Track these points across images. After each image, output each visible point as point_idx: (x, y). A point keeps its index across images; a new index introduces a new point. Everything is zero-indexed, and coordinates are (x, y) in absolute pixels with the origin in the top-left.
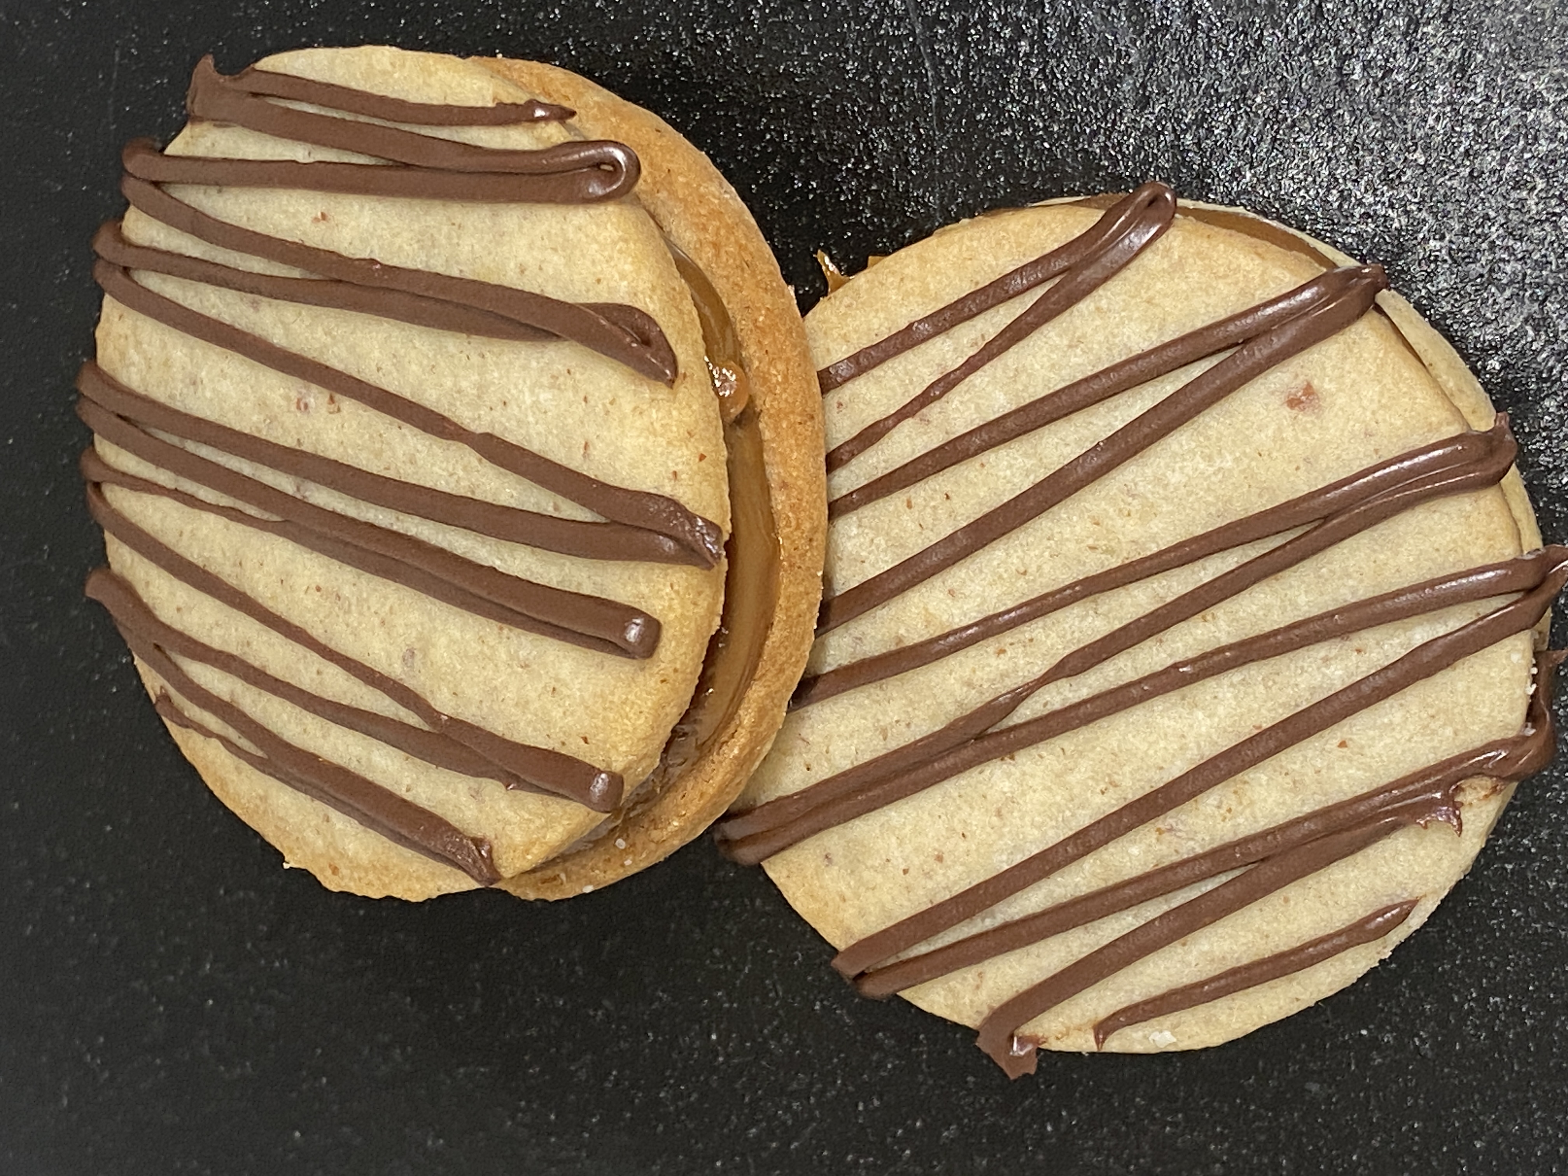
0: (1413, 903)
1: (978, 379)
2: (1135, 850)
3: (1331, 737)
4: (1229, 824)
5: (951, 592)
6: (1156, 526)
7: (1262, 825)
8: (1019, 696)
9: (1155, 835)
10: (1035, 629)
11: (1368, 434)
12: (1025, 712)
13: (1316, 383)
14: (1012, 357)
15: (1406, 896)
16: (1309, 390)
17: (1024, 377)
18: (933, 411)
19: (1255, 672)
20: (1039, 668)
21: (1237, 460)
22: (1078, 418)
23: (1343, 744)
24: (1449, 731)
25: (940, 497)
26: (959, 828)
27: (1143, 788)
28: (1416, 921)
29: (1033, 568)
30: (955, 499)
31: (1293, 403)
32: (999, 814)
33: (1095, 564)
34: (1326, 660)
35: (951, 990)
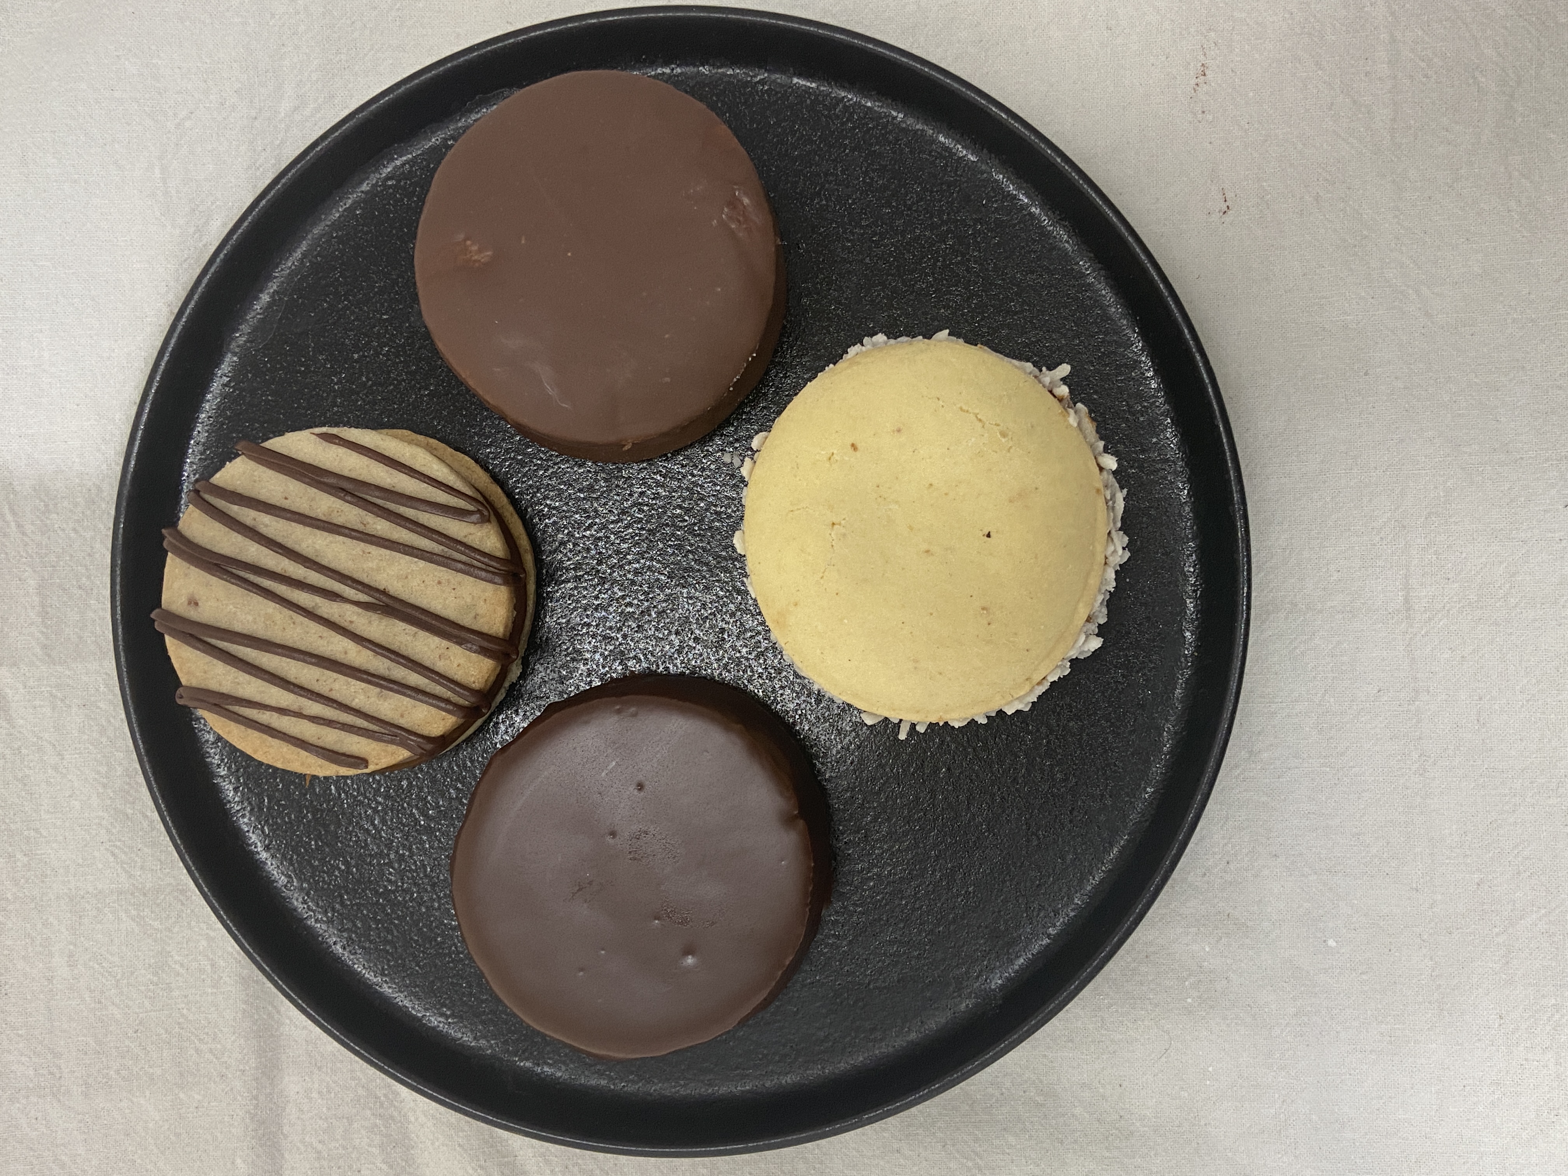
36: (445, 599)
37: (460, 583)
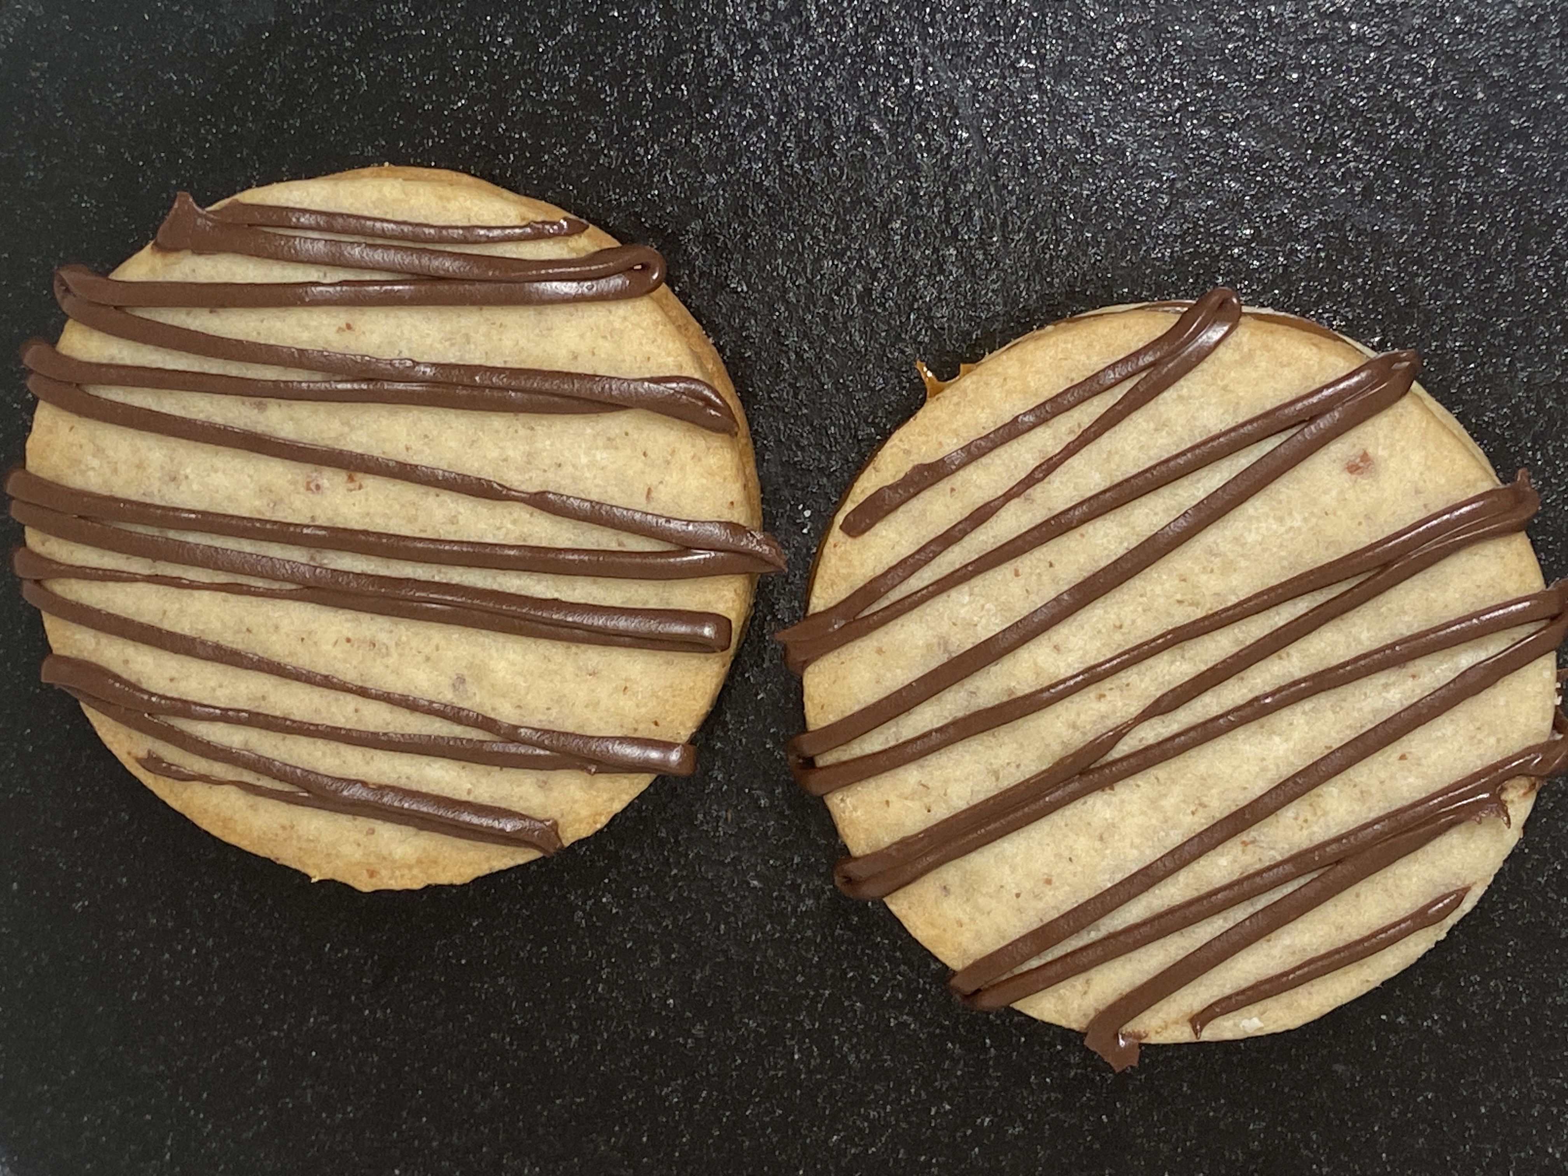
0: (1466, 890)
1: (1076, 462)
2: (1223, 861)
3: (1392, 752)
4: (1305, 832)
5: (1057, 648)
6: (1235, 580)
7: (1334, 832)
8: (1119, 734)
9: (1240, 848)
10: (1131, 676)
11: (1417, 492)
12: (1123, 748)
13: (1370, 451)
14: (1106, 441)
15: (1460, 884)
16: (1365, 457)
17: (1117, 458)
18: (1037, 492)
19: (1324, 701)
20: (1135, 709)
21: (1305, 520)
22: (1165, 491)
23: (1403, 757)
24: (1492, 740)
25: (1043, 566)
26: (1066, 854)
27: (1229, 807)
28: (1467, 906)
29: (1127, 622)
30: (1057, 567)
31: (1353, 468)
32: (1101, 838)
33: (1182, 616)
34: (1386, 686)
35: (1061, 998)
36: (1013, 870)
37: (1020, 910)
